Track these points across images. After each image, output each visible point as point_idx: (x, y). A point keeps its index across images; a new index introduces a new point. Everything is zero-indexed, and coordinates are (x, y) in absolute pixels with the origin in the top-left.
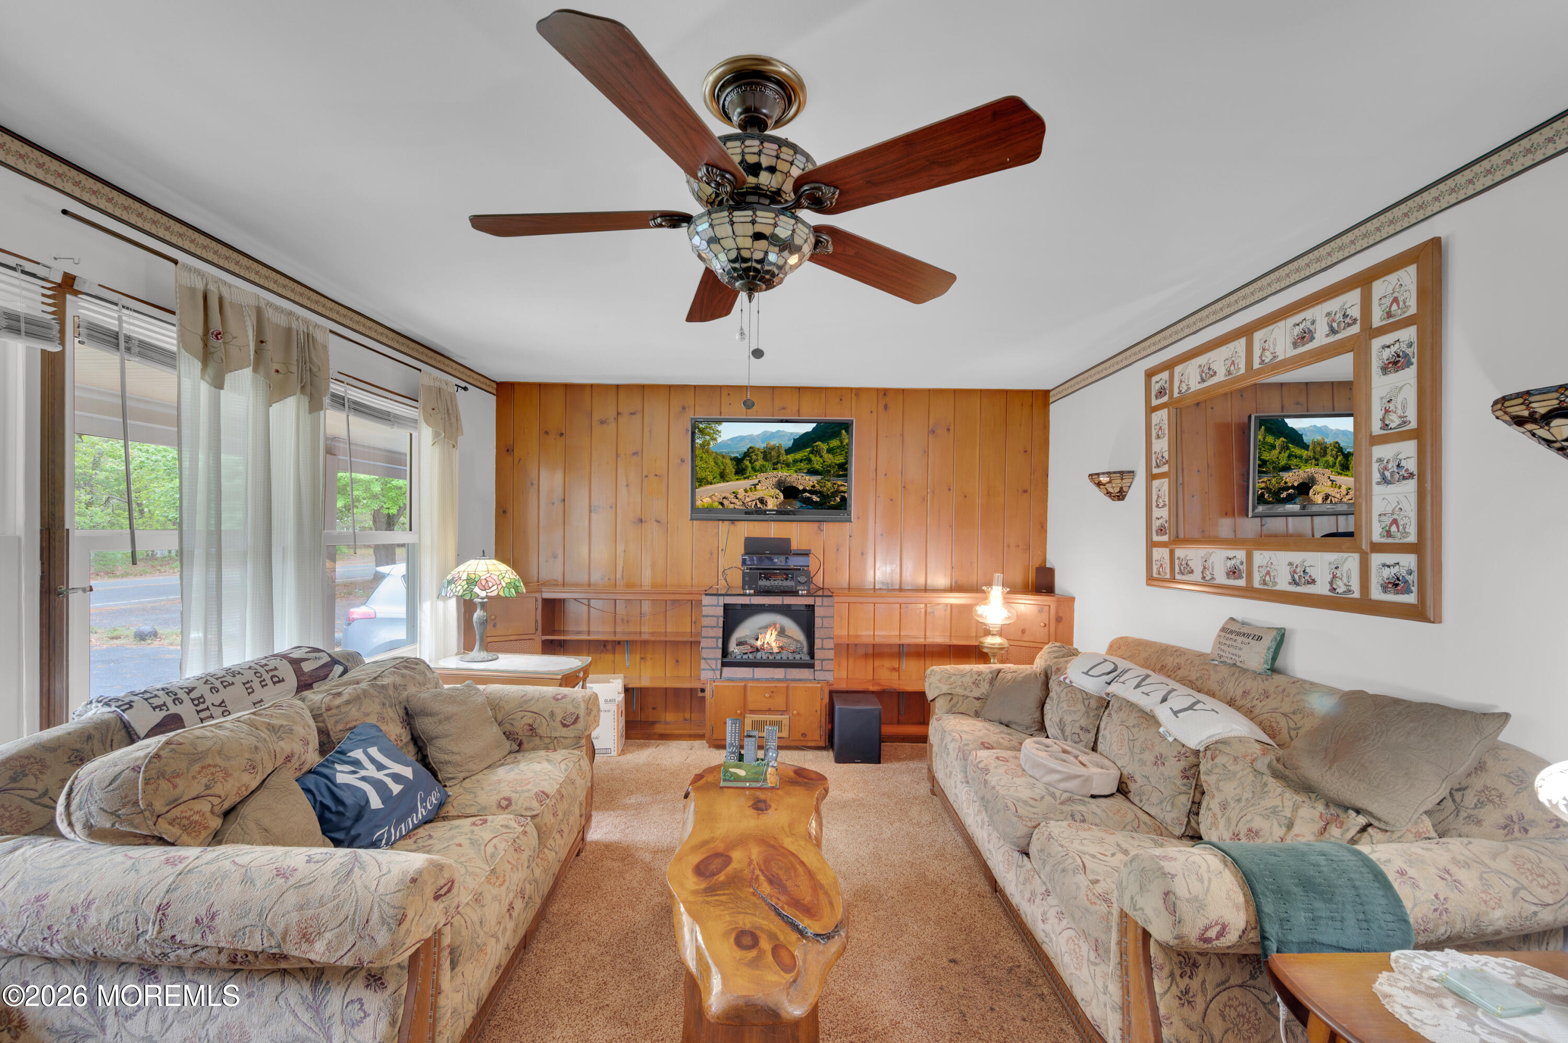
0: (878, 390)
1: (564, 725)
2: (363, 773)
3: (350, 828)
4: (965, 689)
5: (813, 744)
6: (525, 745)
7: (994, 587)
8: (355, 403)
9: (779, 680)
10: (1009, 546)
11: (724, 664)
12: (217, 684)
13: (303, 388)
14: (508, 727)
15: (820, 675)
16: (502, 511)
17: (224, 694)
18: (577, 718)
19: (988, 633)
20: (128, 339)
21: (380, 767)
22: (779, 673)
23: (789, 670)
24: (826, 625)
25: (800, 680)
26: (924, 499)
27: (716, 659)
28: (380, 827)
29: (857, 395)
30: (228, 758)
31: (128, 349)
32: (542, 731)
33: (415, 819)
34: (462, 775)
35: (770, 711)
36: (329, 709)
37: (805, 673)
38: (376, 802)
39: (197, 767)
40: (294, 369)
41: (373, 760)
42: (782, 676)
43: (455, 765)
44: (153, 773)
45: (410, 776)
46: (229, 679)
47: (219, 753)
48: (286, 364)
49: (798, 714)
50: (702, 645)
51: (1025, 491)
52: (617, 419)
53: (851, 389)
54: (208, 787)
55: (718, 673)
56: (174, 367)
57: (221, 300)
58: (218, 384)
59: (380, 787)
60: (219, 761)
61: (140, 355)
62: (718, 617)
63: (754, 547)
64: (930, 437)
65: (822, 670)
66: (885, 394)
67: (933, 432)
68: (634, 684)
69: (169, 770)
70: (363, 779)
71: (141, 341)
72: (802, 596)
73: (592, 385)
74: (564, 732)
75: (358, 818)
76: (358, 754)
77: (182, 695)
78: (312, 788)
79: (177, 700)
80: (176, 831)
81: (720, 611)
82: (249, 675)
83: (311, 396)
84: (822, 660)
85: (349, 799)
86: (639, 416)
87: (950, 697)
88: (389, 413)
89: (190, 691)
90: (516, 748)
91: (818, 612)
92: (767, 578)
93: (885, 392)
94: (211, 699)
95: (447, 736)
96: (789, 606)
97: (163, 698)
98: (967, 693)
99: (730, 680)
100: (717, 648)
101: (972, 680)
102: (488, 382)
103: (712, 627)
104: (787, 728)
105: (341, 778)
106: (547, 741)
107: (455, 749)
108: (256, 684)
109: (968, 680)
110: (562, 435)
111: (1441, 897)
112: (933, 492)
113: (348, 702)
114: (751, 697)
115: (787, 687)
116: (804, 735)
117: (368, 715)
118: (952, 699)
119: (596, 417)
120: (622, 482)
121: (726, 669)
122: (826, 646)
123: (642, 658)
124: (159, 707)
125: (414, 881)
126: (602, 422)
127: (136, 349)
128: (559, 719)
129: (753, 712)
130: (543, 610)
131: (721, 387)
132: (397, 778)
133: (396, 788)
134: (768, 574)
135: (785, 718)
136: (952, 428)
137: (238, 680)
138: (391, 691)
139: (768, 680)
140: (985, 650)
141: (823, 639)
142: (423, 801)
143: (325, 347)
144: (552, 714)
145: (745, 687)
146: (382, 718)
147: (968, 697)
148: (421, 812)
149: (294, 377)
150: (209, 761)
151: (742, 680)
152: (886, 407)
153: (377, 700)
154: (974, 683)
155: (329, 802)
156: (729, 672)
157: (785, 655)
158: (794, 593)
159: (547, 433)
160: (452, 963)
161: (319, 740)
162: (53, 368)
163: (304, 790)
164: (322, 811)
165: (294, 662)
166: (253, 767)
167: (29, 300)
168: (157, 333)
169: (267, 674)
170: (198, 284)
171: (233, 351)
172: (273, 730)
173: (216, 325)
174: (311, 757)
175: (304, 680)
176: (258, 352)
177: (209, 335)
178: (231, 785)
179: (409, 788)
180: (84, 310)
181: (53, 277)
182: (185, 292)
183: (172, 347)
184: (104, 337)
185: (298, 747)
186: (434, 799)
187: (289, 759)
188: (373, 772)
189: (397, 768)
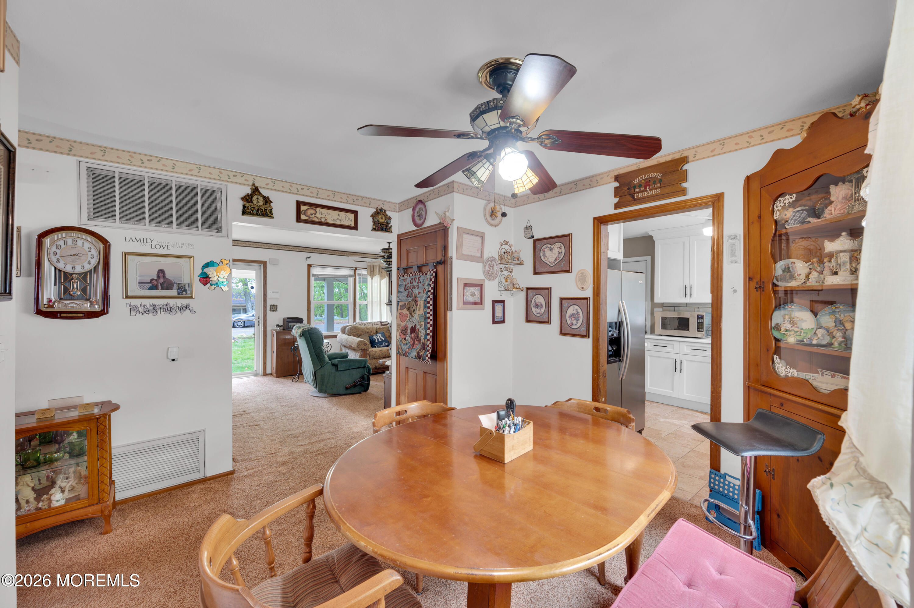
21: (380, 337)
28: (376, 344)
30: (360, 329)
33: (382, 346)
36: (379, 329)
38: (376, 341)
39: (356, 329)
54: (357, 331)
56: (367, 277)
58: (372, 279)
59: (378, 339)
70: (376, 338)
75: (374, 342)
76: (378, 335)
80: (352, 335)
85: (374, 340)
105: (374, 337)
113: (382, 328)
117: (384, 330)
125: (361, 342)
127: (363, 275)
132: (381, 339)
133: (380, 340)
146: (386, 332)
148: (384, 345)
150: (358, 329)
153: (386, 329)
160: (369, 357)
161: (375, 332)
162: (355, 280)
163: (369, 337)
164: (370, 340)
165: (381, 323)
166: (362, 331)
167: (352, 272)
168: (365, 272)
169: (377, 323)
170: (370, 264)
171: (375, 273)
172: (367, 328)
173: (372, 270)
174: (372, 333)
175: (382, 325)
176: (379, 272)
177: (371, 271)
178: (359, 333)
179: (382, 341)
180: (358, 272)
181: (354, 269)
182: (368, 266)
183: (366, 273)
184: (360, 275)
185: (370, 332)
186: (386, 344)
187: (368, 332)
188: (378, 337)
189: (382, 338)
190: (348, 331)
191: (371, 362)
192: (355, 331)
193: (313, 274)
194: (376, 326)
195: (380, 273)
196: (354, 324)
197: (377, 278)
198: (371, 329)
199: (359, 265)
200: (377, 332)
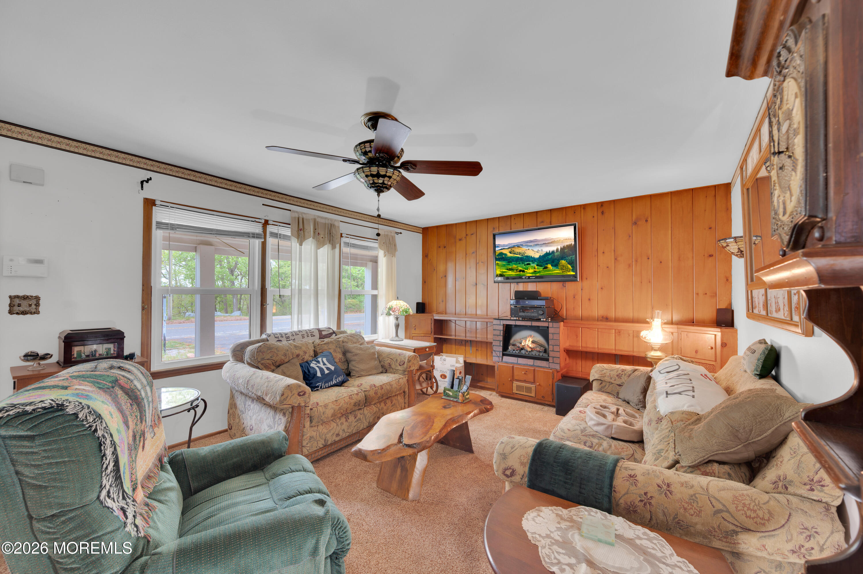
0: (597, 203)
1: (400, 365)
2: (318, 365)
3: (310, 380)
4: (611, 378)
5: (549, 403)
6: (388, 371)
7: (655, 319)
8: (353, 244)
9: (530, 366)
10: (698, 294)
11: (504, 355)
12: (294, 334)
13: (330, 242)
14: (382, 363)
15: (552, 366)
16: (424, 282)
17: (295, 337)
18: (404, 363)
19: (653, 349)
20: (280, 234)
21: (324, 364)
22: (530, 362)
23: (536, 361)
24: (555, 338)
25: (541, 367)
26: (630, 266)
27: (500, 352)
28: (319, 382)
29: (584, 208)
30: (278, 351)
31: (280, 237)
32: (393, 366)
33: (332, 383)
34: (357, 375)
35: (525, 381)
36: (318, 345)
37: (544, 364)
38: (319, 374)
39: (269, 351)
40: (326, 236)
41: (323, 362)
42: (532, 364)
43: (357, 371)
44: (259, 350)
45: (333, 369)
46: (298, 333)
47: (276, 349)
48: (324, 235)
49: (539, 385)
50: (493, 344)
51: (711, 256)
52: (466, 238)
53: (581, 206)
54: (271, 357)
55: (501, 358)
56: (290, 240)
57: (303, 219)
58: (301, 245)
59: (322, 370)
60: (275, 351)
61: (283, 238)
62: (500, 330)
63: (520, 296)
64: (634, 227)
65: (553, 363)
66: (602, 205)
67: (635, 223)
68: (469, 361)
69: (262, 350)
70: (318, 367)
71: (284, 235)
72: (543, 321)
73: (456, 224)
74: (399, 368)
75: (313, 378)
76: (320, 359)
77: (284, 335)
78: (304, 366)
79: (282, 336)
80: (263, 367)
81: (501, 328)
82: (304, 333)
83: (332, 245)
84: (553, 357)
85: (312, 372)
86: (475, 235)
87: (601, 382)
88: (367, 247)
89: (286, 334)
90: (384, 371)
91: (551, 330)
92: (523, 312)
93: (602, 204)
94: (291, 338)
95: (355, 361)
96: (538, 327)
97: (279, 335)
98: (612, 381)
99: (506, 363)
100: (500, 346)
101: (617, 374)
102: (418, 228)
103: (498, 335)
104: (534, 392)
105: (312, 365)
106: (395, 370)
107: (357, 366)
108: (306, 336)
109: (614, 373)
110: (445, 247)
111: (649, 495)
112: (636, 261)
113: (325, 344)
114: (516, 373)
115: (534, 370)
116: (543, 397)
117: (330, 349)
118: (601, 383)
119: (458, 237)
120: (468, 267)
121: (505, 357)
122: (555, 350)
123: (477, 350)
124: (277, 337)
125: (289, 386)
126: (460, 240)
127: (282, 237)
128: (398, 362)
129: (517, 380)
130: (434, 324)
131: (511, 216)
132: (328, 369)
133: (327, 372)
134: (524, 309)
135: (533, 386)
136: (649, 220)
137: (301, 333)
138: (341, 343)
139: (524, 365)
140: (649, 360)
141: (553, 346)
142: (336, 378)
143: (339, 227)
144: (397, 360)
145: (513, 367)
146: (335, 351)
147: (612, 383)
148: (334, 382)
149: (327, 238)
150: (273, 350)
151: (512, 363)
152: (603, 213)
153: (334, 345)
154: (617, 376)
155: (307, 371)
156: (506, 358)
157: (534, 353)
158: (539, 320)
159: (440, 247)
160: (311, 421)
161: (312, 353)
162: (264, 246)
163: (301, 366)
164: (304, 373)
165: (320, 331)
166: (285, 355)
167: (258, 229)
168: (287, 231)
169: (310, 333)
170: (297, 215)
171: (306, 234)
172: (295, 346)
173: (301, 226)
174: (307, 357)
175: (322, 337)
176: (314, 232)
177: (300, 230)
178: (278, 358)
179: (331, 373)
180: (270, 229)
181: (263, 221)
182: (293, 218)
183: (290, 235)
184: (275, 235)
185: (301, 353)
186: (340, 379)
187: (298, 356)
188: (321, 365)
189: (329, 366)
190: (252, 356)
191: (314, 434)
192: (268, 357)
193: (158, 223)
194: (310, 340)
195: (316, 234)
196: (264, 336)
197: (309, 245)
198: (304, 348)
199: (273, 215)
200: (316, 354)
